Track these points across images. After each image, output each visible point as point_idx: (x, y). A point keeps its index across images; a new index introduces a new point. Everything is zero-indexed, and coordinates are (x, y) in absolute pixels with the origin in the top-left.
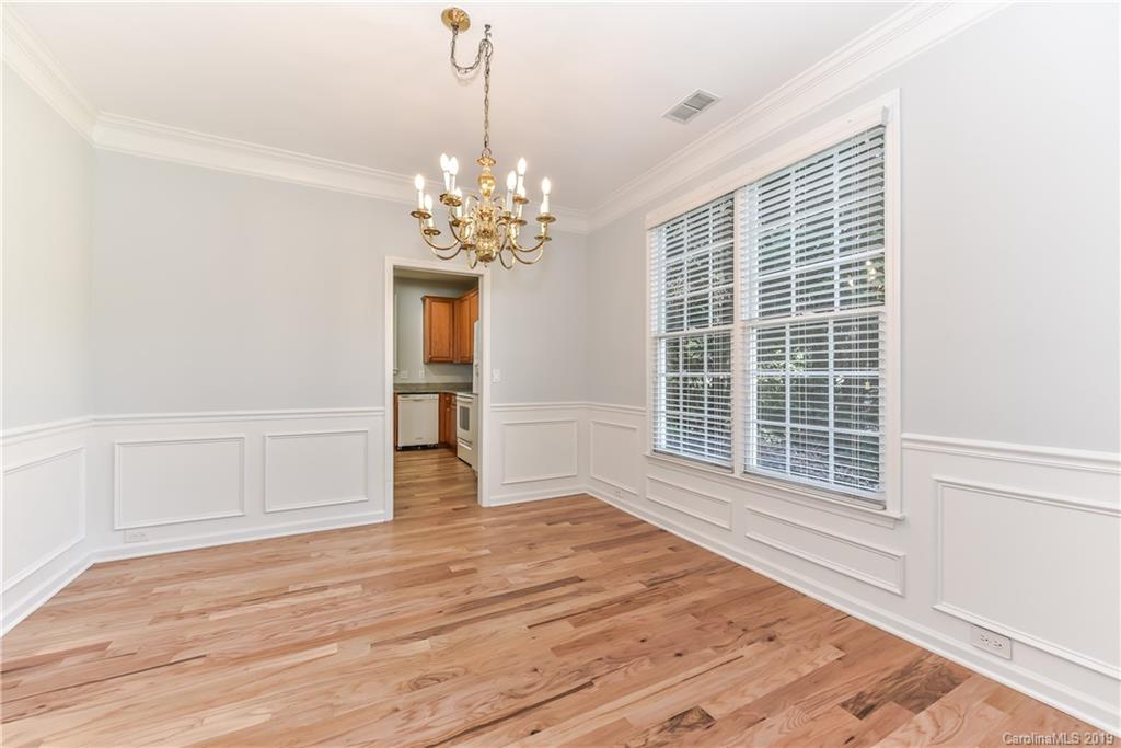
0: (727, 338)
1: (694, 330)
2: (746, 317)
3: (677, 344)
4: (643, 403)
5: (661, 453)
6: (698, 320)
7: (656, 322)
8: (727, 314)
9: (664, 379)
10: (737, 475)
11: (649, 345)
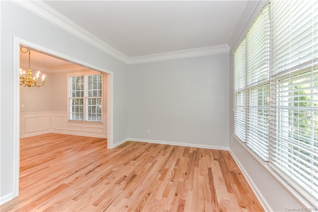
0: (82, 99)
1: (77, 98)
2: (86, 96)
3: (78, 100)
4: (67, 111)
5: (71, 120)
6: (78, 95)
7: (70, 95)
8: (83, 95)
9: (71, 106)
10: (84, 122)
11: (68, 100)
